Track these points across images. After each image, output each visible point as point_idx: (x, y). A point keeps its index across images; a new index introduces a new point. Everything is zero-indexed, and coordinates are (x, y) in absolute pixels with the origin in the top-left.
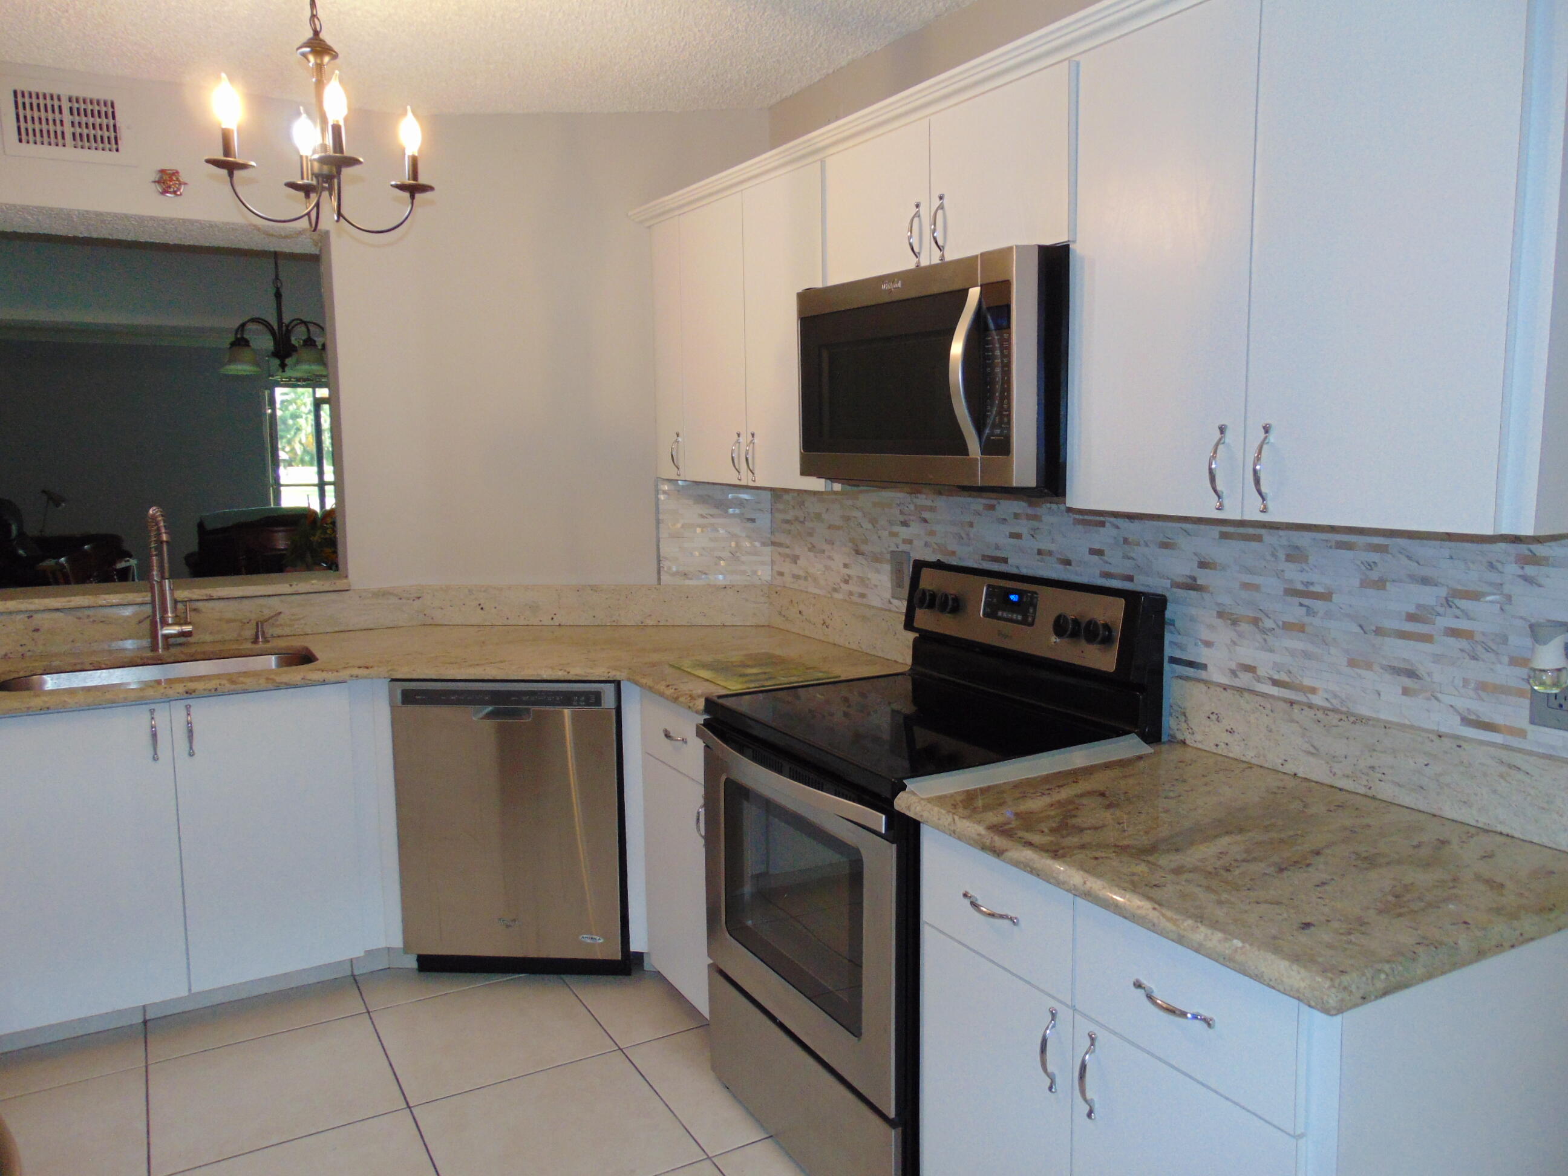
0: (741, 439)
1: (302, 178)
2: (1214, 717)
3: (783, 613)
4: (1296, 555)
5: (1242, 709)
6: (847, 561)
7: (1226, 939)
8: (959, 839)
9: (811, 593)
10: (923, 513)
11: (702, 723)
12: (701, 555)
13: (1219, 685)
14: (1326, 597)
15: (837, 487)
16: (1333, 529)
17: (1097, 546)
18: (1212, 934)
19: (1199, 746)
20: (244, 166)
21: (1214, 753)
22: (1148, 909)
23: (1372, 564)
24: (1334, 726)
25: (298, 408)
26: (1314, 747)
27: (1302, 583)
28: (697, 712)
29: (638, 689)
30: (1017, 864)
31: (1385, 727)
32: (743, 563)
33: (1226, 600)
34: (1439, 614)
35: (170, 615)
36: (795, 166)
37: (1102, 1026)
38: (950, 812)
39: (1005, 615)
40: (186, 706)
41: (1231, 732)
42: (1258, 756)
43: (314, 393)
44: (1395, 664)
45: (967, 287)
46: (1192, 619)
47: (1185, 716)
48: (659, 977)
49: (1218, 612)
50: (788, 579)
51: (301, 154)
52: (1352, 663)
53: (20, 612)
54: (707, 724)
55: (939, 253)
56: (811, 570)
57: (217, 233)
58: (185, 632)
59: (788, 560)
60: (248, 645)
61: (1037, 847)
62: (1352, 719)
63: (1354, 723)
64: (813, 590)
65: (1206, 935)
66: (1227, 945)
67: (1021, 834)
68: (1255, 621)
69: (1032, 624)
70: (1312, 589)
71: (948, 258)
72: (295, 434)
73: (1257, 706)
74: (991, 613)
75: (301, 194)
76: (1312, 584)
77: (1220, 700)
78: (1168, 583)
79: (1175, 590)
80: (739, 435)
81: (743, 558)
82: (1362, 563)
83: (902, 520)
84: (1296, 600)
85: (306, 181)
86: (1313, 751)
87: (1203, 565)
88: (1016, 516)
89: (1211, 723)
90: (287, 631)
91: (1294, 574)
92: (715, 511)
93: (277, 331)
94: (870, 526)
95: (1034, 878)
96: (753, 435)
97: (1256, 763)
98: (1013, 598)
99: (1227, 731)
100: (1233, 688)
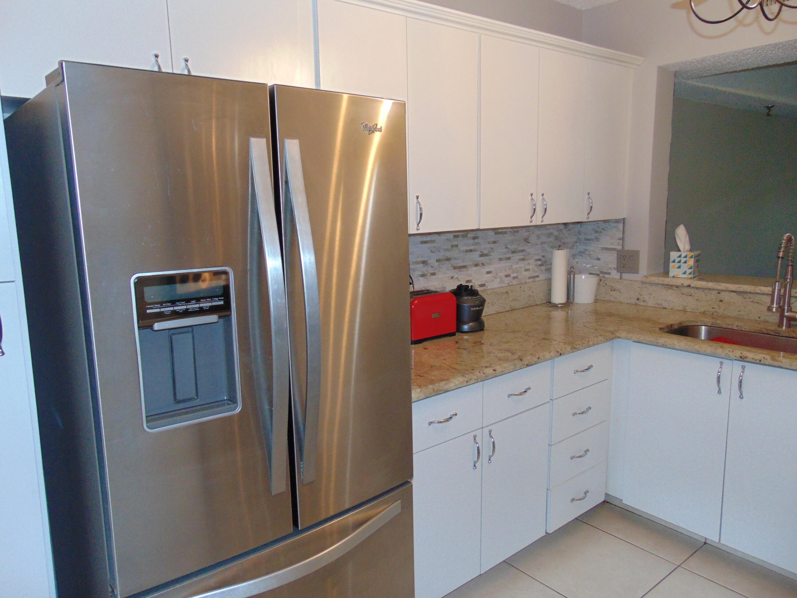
35: (775, 306)
40: (742, 366)
53: (714, 289)
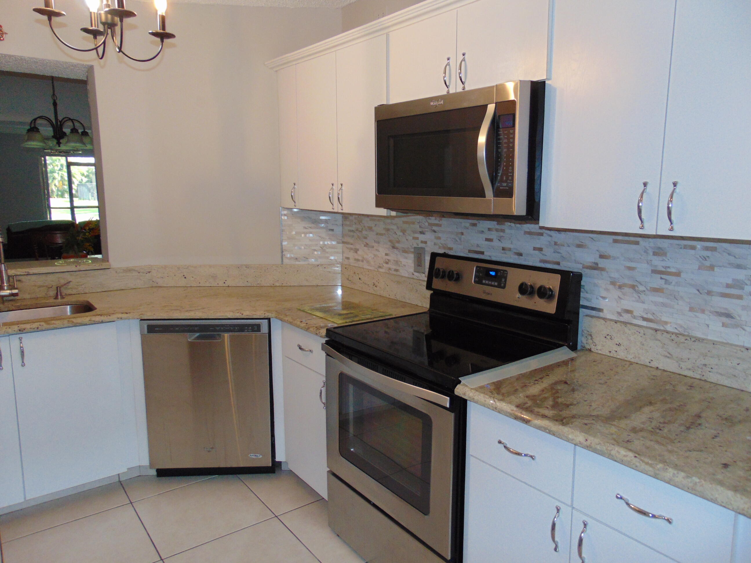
0: (334, 187)
1: (92, 26)
2: (608, 337)
3: (350, 279)
4: (659, 252)
5: (626, 333)
6: (388, 252)
7: (688, 477)
8: (499, 412)
9: (366, 269)
10: (433, 227)
11: (325, 342)
12: (304, 248)
13: (611, 320)
14: (678, 274)
15: (393, 213)
16: (682, 238)
17: (538, 246)
18: (678, 473)
19: (600, 352)
20: (58, 14)
21: (608, 356)
22: (631, 457)
23: (706, 257)
24: (682, 343)
25: (54, 167)
26: (670, 354)
27: (663, 267)
28: (321, 337)
29: (280, 322)
30: (539, 428)
31: (714, 344)
32: (327, 252)
33: (615, 275)
34: (747, 285)
35: (5, 284)
36: (367, 38)
37: (591, 517)
38: (491, 397)
39: (487, 282)
40: (19, 338)
41: (619, 345)
42: (635, 357)
43: (67, 160)
44: (718, 310)
45: (487, 104)
46: (595, 285)
47: (591, 336)
48: (291, 473)
49: (610, 282)
50: (352, 261)
51: (91, 11)
52: (691, 309)
54: (327, 343)
55: (462, 86)
56: (365, 256)
57: (24, 64)
58: (14, 294)
59: (352, 251)
60: (52, 301)
61: (549, 418)
62: (693, 339)
63: (694, 341)
64: (366, 266)
65: (674, 474)
66: (689, 480)
67: (536, 410)
68: (633, 287)
69: (504, 287)
70: (669, 270)
71: (467, 89)
72: (52, 181)
73: (635, 331)
74: (479, 281)
75: (92, 36)
76: (669, 267)
77: (612, 328)
78: (580, 266)
79: (585, 270)
80: (333, 185)
81: (327, 250)
82: (700, 257)
83: (421, 231)
84: (659, 276)
85: (94, 28)
86: (669, 355)
87: (602, 257)
88: (489, 229)
89: (607, 340)
90: (74, 292)
91: (659, 263)
92: (312, 225)
93: (55, 125)
94: (401, 234)
95: (553, 437)
96: (342, 185)
97: (633, 361)
98: (492, 273)
99: (616, 344)
100: (621, 322)
